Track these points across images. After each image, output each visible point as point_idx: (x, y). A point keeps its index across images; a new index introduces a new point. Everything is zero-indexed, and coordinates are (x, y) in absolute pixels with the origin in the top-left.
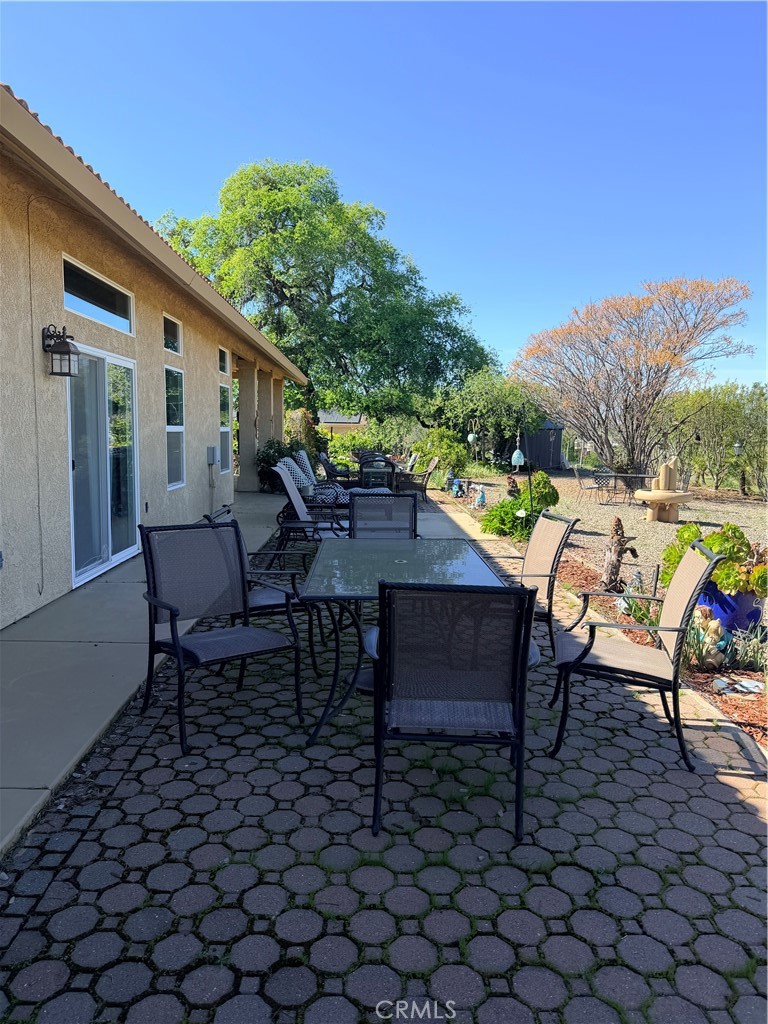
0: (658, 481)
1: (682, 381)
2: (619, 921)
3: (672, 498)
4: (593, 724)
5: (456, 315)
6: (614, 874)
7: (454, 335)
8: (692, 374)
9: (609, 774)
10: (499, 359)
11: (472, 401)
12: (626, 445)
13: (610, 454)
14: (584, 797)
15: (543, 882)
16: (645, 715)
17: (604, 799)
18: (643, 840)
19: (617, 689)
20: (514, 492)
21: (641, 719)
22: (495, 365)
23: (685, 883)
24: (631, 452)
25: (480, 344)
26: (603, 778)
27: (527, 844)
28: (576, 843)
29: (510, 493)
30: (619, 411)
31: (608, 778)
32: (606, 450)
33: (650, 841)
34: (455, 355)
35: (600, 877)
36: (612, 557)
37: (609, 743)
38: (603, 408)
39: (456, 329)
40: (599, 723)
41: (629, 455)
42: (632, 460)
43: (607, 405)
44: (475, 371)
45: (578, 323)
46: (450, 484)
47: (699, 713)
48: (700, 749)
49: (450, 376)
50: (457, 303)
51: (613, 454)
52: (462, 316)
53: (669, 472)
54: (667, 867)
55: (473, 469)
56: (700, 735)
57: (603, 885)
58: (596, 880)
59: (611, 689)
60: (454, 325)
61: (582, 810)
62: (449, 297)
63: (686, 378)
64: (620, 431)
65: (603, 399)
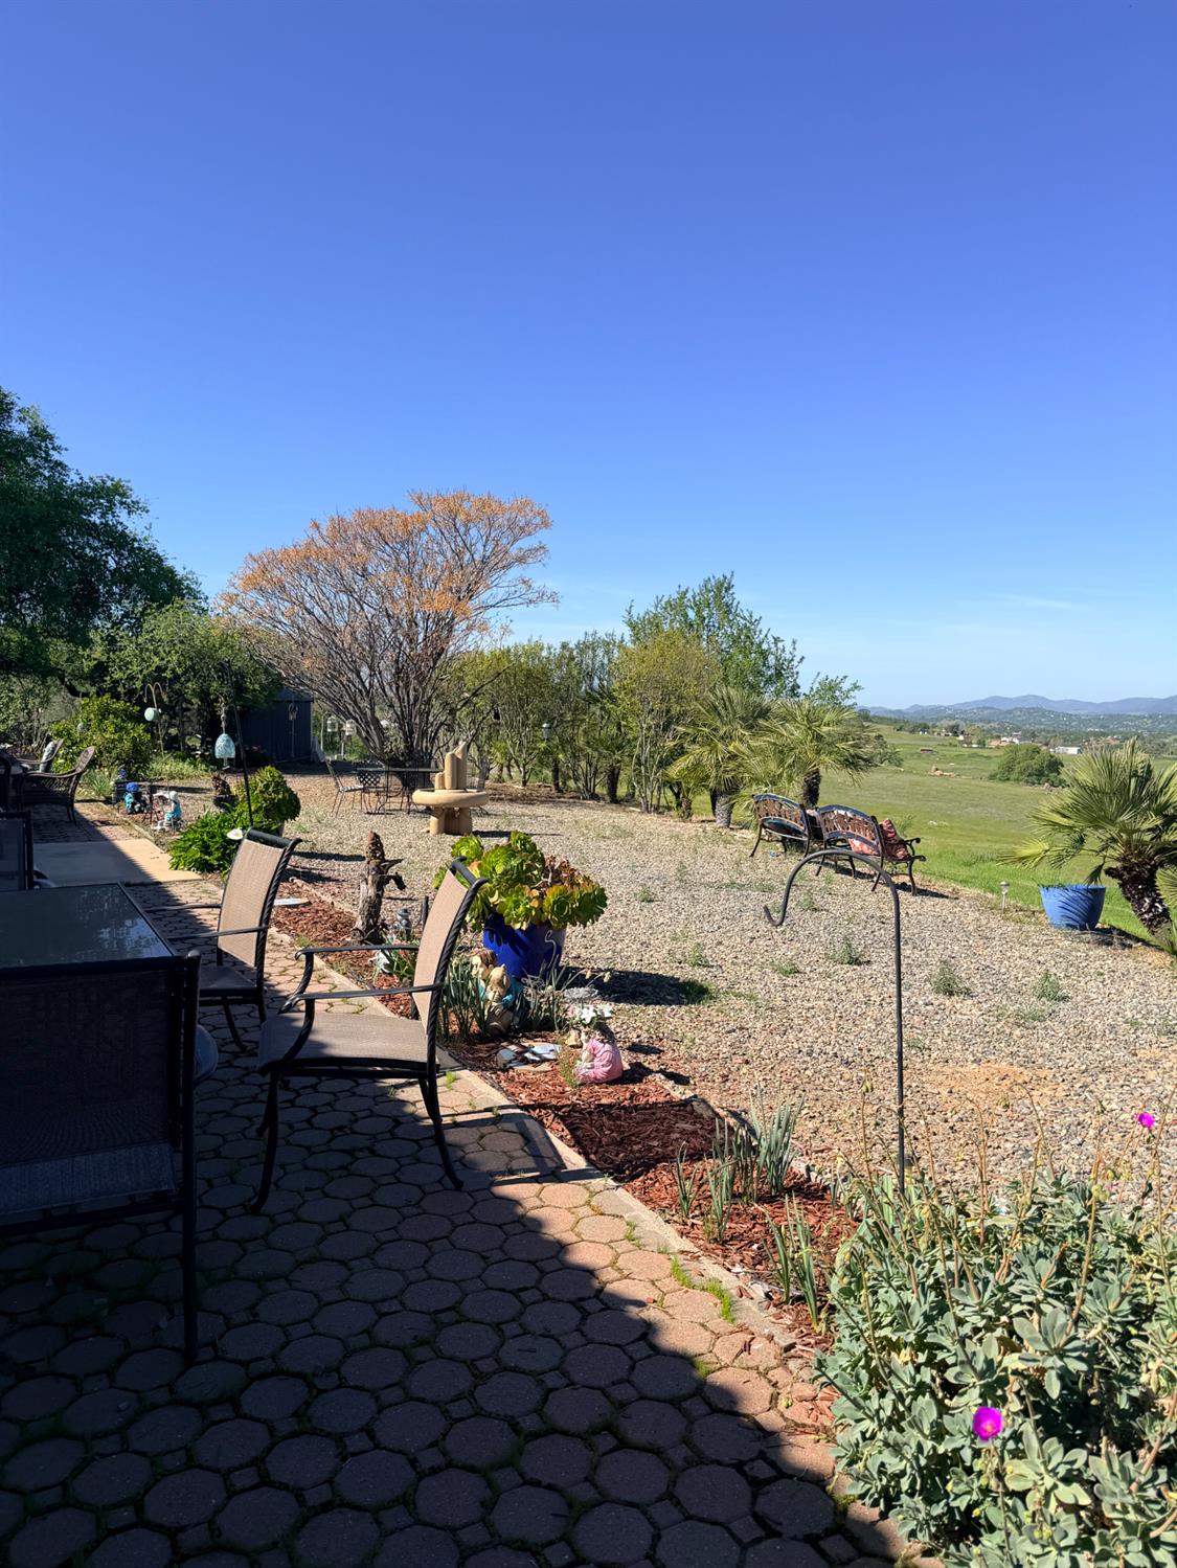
0: (443, 777)
1: (471, 637)
2: (341, 1440)
3: (462, 800)
4: (323, 1148)
5: (122, 514)
6: (338, 1370)
7: (122, 547)
8: (484, 628)
9: (342, 1219)
10: (202, 588)
11: (156, 654)
12: (401, 728)
13: (379, 738)
14: (300, 1264)
15: (227, 1415)
16: (401, 1119)
17: (333, 1260)
18: (385, 1308)
19: (364, 1087)
20: (225, 800)
21: (395, 1127)
22: (196, 598)
23: (439, 1355)
24: (408, 737)
25: (169, 563)
26: (332, 1228)
27: (205, 1362)
28: (283, 1339)
29: (218, 802)
30: (388, 676)
31: (340, 1226)
32: (373, 733)
33: (395, 1306)
34: (124, 578)
35: (317, 1381)
36: (367, 891)
37: (345, 1173)
38: (365, 671)
39: (123, 535)
40: (333, 1145)
41: (406, 741)
42: (410, 748)
43: (371, 668)
44: (160, 607)
45: (320, 543)
46: (120, 791)
47: (475, 1103)
48: (473, 1154)
49: (117, 611)
50: (123, 495)
51: (383, 739)
52: (133, 516)
53: (458, 764)
54: (415, 1338)
55: (165, 765)
56: (474, 1133)
57: (321, 1392)
58: (310, 1386)
59: (356, 1090)
60: (120, 528)
61: (294, 1284)
62: (109, 484)
63: (475, 632)
64: (391, 706)
65: (363, 658)
